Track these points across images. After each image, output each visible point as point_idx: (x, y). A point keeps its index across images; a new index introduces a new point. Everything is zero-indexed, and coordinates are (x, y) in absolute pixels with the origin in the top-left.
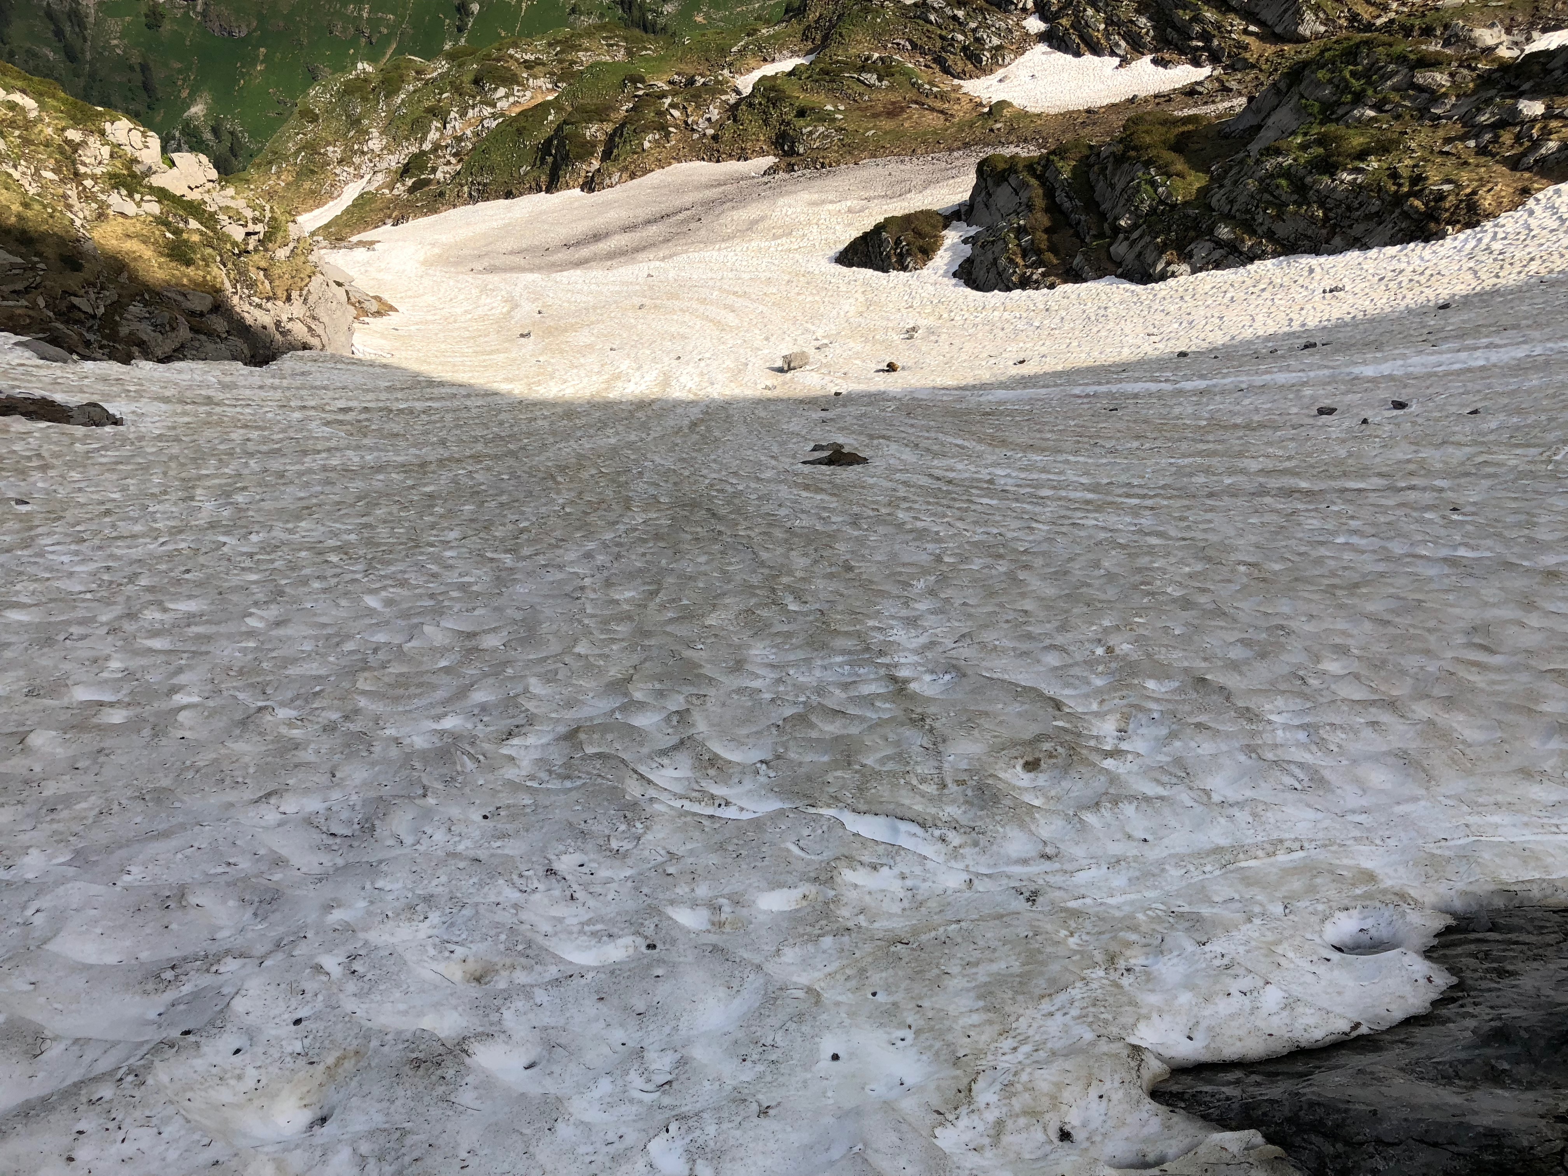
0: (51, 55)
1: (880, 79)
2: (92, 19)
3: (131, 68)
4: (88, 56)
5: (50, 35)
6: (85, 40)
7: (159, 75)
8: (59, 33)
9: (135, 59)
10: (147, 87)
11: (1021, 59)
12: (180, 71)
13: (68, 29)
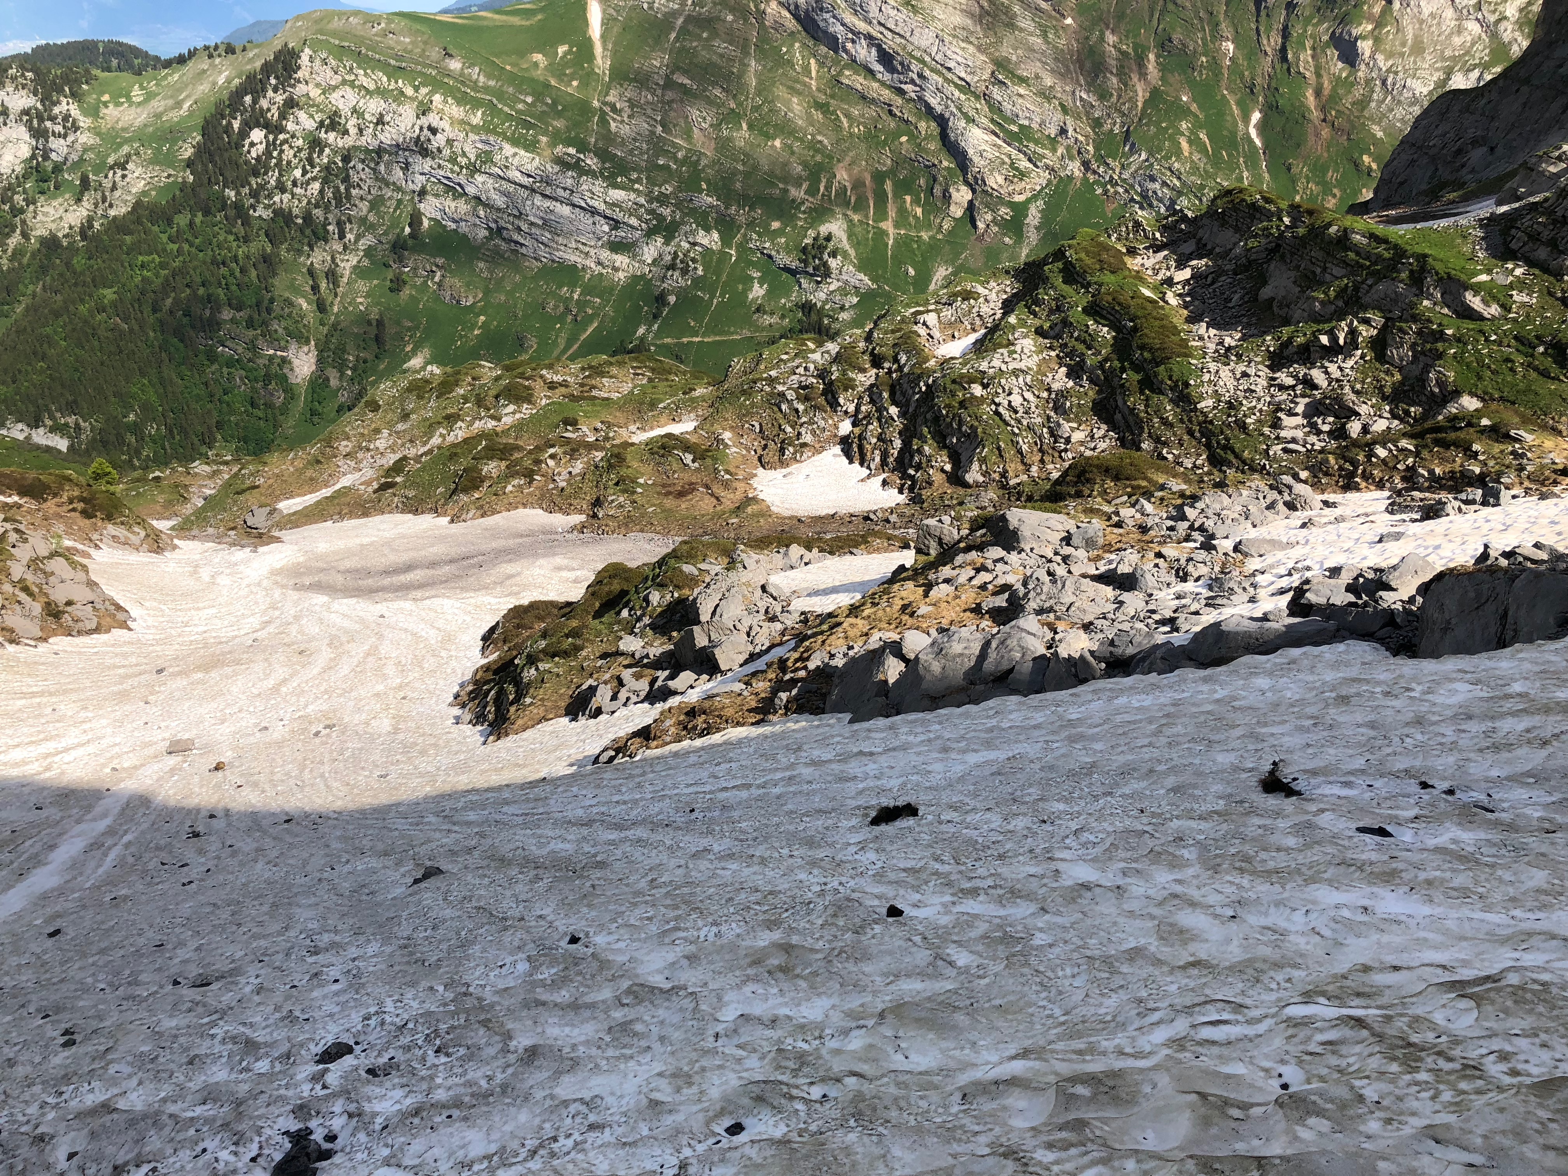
0: (305, 305)
1: (693, 461)
2: (345, 280)
3: (369, 323)
4: (336, 309)
5: (308, 289)
6: (336, 295)
7: (391, 330)
8: (315, 288)
9: (374, 316)
10: (378, 339)
11: (817, 457)
12: (409, 329)
13: (323, 285)
